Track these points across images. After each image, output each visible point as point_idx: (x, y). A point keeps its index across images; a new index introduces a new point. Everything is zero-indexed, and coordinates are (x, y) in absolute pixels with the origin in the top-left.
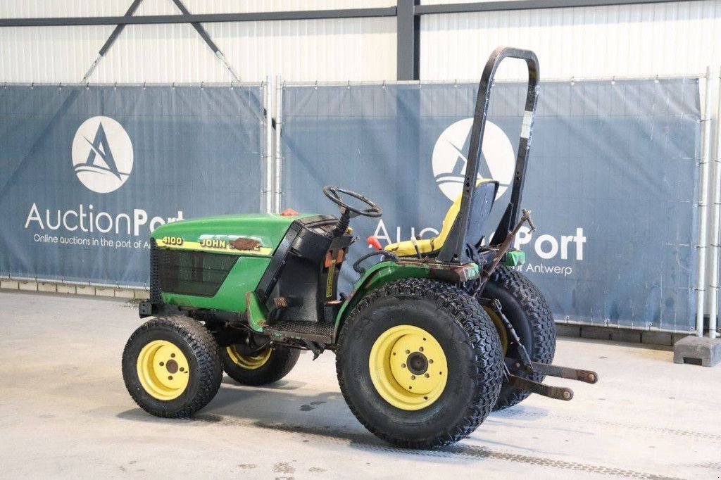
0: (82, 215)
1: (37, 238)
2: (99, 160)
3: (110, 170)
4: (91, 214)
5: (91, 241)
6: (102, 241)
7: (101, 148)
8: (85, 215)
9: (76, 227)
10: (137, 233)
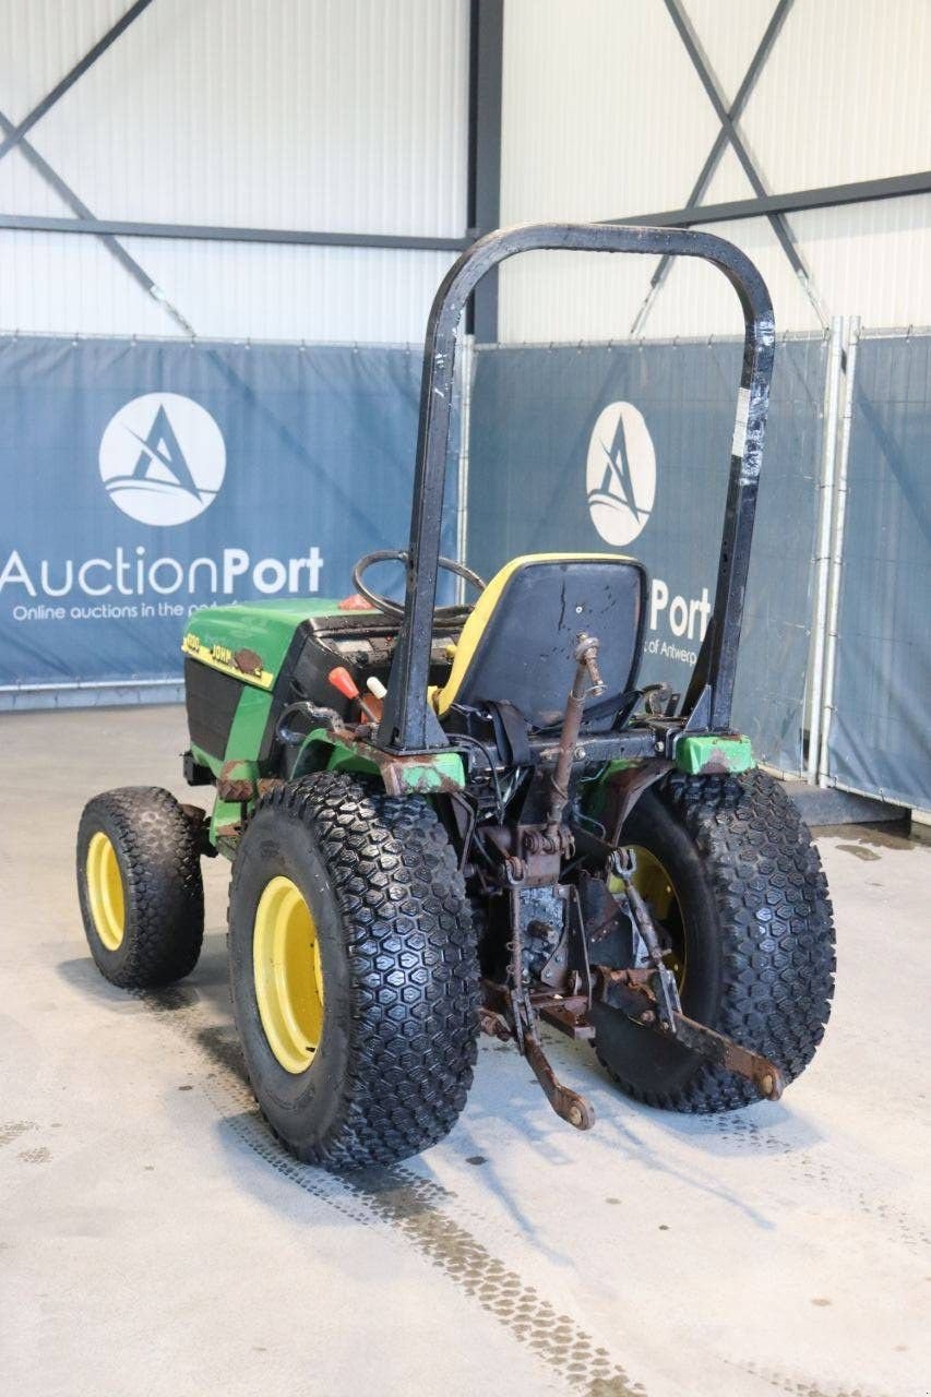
0: (122, 566)
1: (20, 613)
2: (157, 469)
3: (180, 486)
4: (140, 564)
5: (139, 610)
6: (160, 607)
7: (162, 447)
8: (127, 566)
9: (108, 588)
10: (228, 588)
